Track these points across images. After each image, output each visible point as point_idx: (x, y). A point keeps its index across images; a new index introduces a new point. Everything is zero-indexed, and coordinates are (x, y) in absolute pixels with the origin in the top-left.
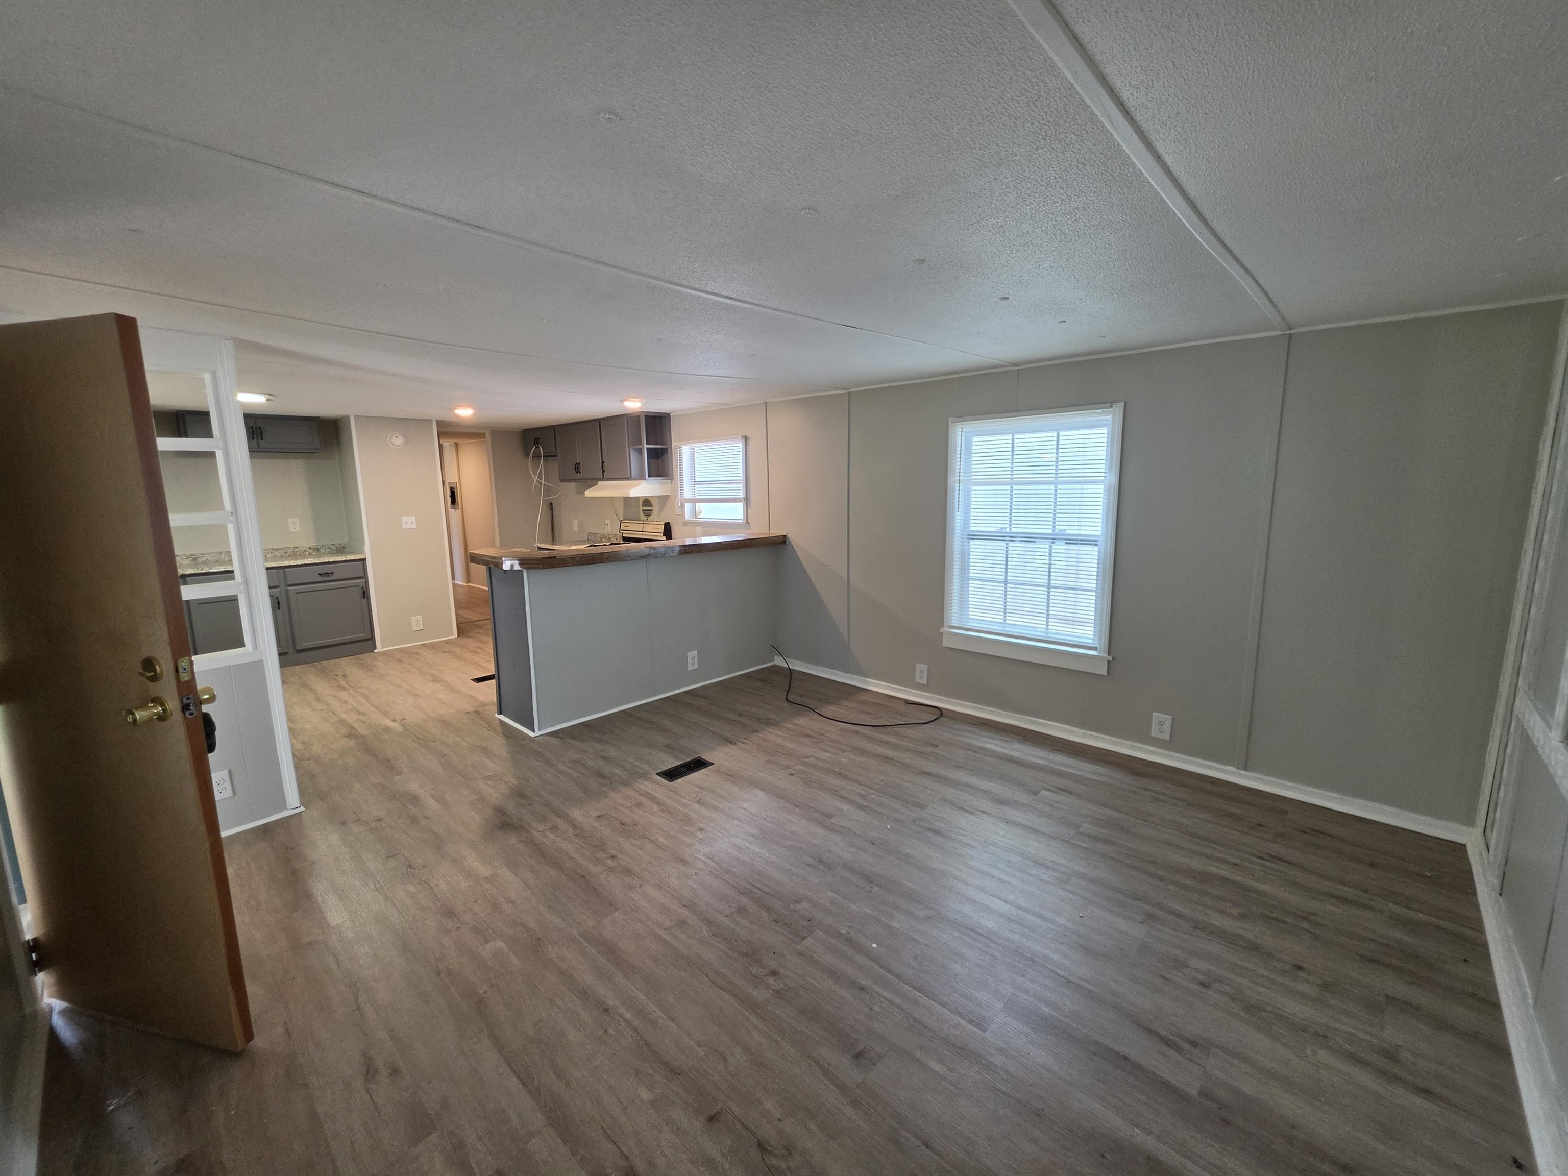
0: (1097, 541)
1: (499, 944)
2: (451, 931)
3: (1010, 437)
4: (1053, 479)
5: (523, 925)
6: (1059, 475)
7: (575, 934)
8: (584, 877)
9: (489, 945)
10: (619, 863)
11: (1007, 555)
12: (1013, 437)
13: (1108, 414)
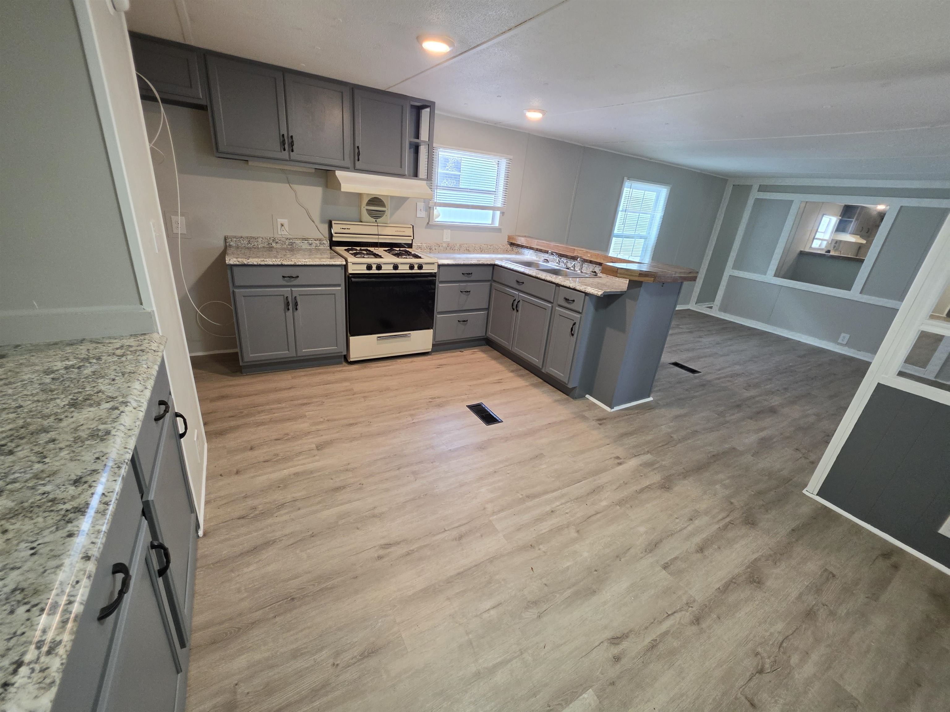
0: (648, 238)
4: (639, 211)
6: (641, 210)
13: (666, 188)
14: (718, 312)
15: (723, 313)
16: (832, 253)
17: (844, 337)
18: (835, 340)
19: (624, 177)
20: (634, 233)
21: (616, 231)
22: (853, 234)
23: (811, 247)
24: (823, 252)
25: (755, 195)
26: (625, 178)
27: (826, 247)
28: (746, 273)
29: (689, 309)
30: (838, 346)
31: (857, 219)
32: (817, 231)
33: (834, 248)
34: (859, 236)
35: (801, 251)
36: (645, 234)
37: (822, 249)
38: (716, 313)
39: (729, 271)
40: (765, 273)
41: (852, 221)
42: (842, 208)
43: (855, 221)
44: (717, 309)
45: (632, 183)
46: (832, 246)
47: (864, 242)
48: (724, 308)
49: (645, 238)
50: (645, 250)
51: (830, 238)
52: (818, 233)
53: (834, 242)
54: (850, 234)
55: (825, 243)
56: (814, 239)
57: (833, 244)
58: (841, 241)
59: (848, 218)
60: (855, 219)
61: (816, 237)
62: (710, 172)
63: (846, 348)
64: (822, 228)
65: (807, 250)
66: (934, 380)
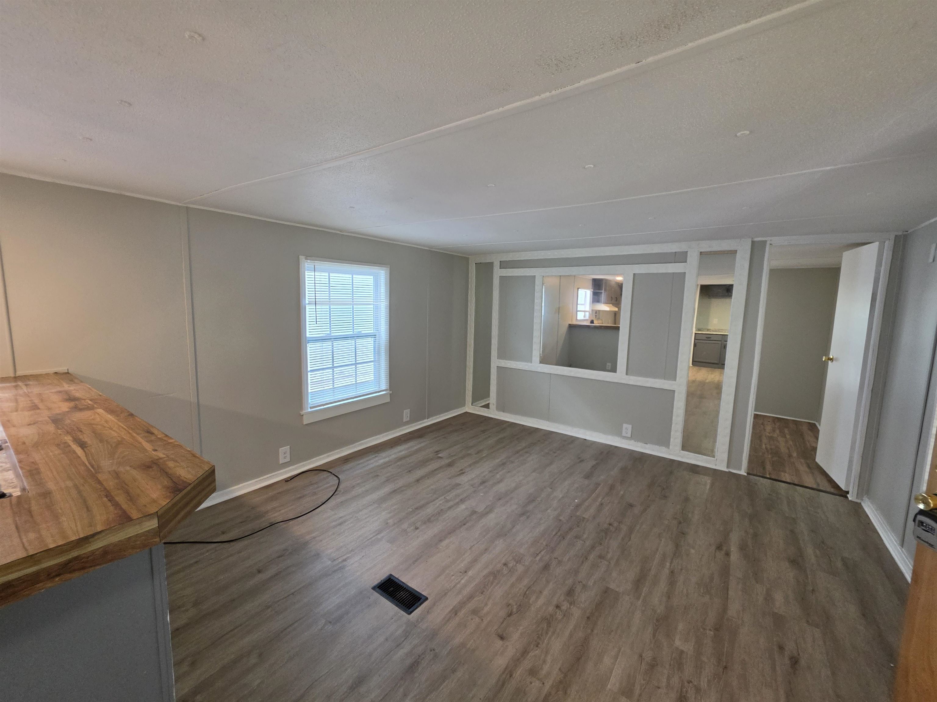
0: (376, 335)
1: (678, 643)
2: (695, 686)
3: (327, 274)
4: (351, 302)
5: (654, 636)
6: (354, 300)
7: (640, 602)
8: (588, 618)
9: (683, 649)
10: (564, 601)
11: (333, 351)
12: (329, 274)
13: (382, 270)
14: (497, 412)
15: (502, 413)
16: (596, 323)
17: (627, 429)
18: (618, 433)
19: (299, 256)
20: (352, 333)
21: (309, 333)
22: (606, 303)
23: (577, 319)
24: (588, 324)
25: (498, 273)
26: (302, 258)
27: (589, 317)
28: (512, 362)
29: (467, 412)
30: (624, 441)
31: (605, 290)
32: (577, 304)
33: (596, 317)
34: (611, 305)
35: (570, 325)
36: (372, 331)
37: (587, 320)
38: (493, 413)
39: (495, 362)
40: (529, 360)
41: (602, 292)
42: (591, 282)
43: (604, 292)
44: (495, 409)
45: (316, 264)
46: (594, 317)
47: (616, 309)
48: (501, 408)
49: (374, 336)
50: (377, 351)
51: (590, 309)
52: (578, 306)
53: (594, 312)
54: (604, 303)
55: (587, 314)
56: (577, 311)
57: (594, 314)
58: (599, 311)
59: (599, 290)
60: (603, 289)
61: (578, 309)
62: (438, 249)
63: (632, 442)
64: (581, 300)
65: (574, 322)
66: (727, 470)
